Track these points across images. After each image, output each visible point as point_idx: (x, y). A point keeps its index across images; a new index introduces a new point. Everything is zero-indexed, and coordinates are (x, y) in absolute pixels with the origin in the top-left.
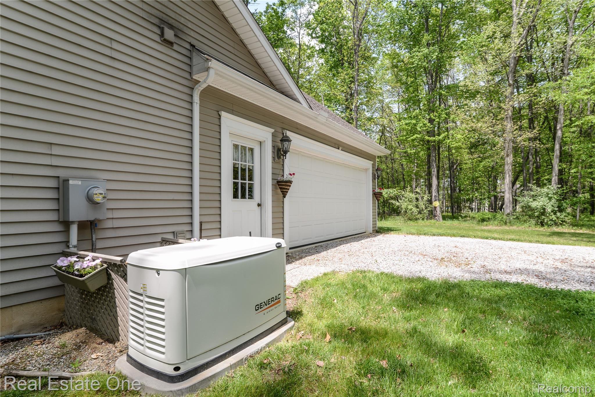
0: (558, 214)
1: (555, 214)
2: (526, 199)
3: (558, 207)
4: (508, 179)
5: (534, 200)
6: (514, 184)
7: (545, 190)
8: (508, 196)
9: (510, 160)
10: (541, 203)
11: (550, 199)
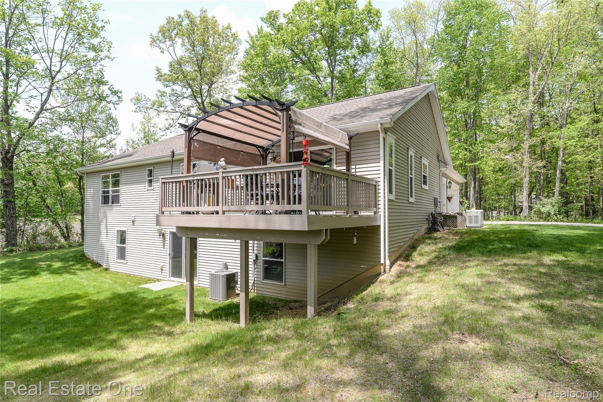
0: (558, 216)
1: (556, 216)
2: (538, 206)
3: (559, 211)
4: (525, 193)
5: (543, 207)
6: (530, 195)
7: (550, 200)
8: (525, 205)
9: (527, 180)
10: (547, 209)
11: (553, 206)
